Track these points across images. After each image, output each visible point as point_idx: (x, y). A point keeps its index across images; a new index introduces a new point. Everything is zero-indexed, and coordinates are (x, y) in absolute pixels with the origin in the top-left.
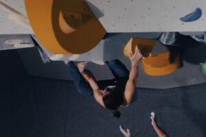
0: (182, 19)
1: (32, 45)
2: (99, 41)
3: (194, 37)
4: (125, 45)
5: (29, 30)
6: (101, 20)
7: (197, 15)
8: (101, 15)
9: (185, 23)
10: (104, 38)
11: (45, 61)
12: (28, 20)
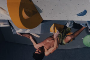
1: (8, 26)
2: (40, 24)
3: (81, 25)
4: (51, 27)
6: (41, 14)
10: (42, 23)
11: (14, 33)
12: (8, 13)
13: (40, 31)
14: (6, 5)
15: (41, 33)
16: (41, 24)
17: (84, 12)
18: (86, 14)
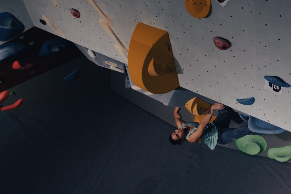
0: (238, 100)
1: (122, 72)
2: (172, 90)
5: (125, 60)
6: (179, 76)
8: (181, 72)
9: (238, 103)
10: (175, 89)
11: (127, 86)
12: (127, 54)
13: (169, 101)
14: (129, 40)
15: (170, 104)
16: (174, 91)
17: (250, 101)
18: (252, 105)
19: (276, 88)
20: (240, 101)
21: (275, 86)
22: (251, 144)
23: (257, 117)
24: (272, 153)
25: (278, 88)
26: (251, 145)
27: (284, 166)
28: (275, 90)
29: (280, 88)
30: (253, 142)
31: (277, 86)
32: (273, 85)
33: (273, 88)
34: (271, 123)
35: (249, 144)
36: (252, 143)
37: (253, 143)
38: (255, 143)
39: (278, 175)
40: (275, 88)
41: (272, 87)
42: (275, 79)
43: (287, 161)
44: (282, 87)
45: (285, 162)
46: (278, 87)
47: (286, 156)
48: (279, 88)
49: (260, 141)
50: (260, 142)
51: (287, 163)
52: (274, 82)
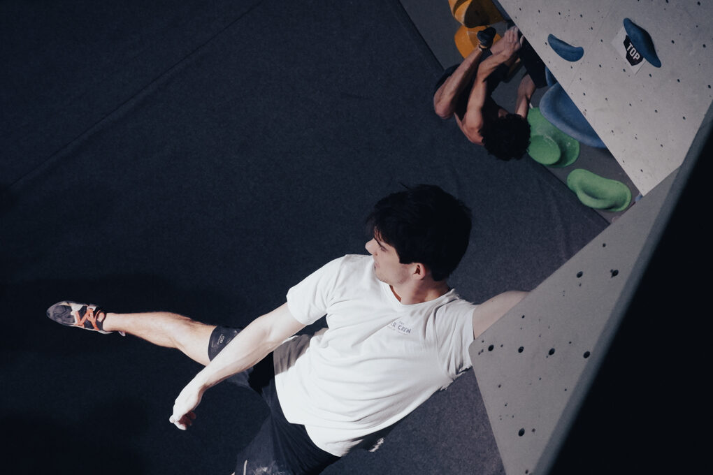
0: (551, 37)
7: (572, 54)
9: (548, 45)
17: (573, 52)
18: (572, 63)
19: (632, 55)
20: (554, 42)
21: (634, 49)
22: (548, 139)
23: (569, 93)
24: (578, 179)
25: (636, 56)
26: (546, 141)
27: (585, 216)
28: (629, 57)
29: (640, 60)
30: (554, 137)
31: (637, 51)
32: (631, 45)
33: (628, 52)
34: (587, 118)
35: (542, 137)
36: (550, 138)
37: (553, 141)
38: (555, 141)
39: (561, 226)
40: (632, 53)
41: (626, 48)
42: (639, 36)
43: (597, 209)
44: (644, 60)
45: (592, 209)
46: (637, 54)
47: (600, 199)
48: (638, 58)
49: (569, 143)
50: (568, 146)
51: (596, 212)
52: (635, 41)
